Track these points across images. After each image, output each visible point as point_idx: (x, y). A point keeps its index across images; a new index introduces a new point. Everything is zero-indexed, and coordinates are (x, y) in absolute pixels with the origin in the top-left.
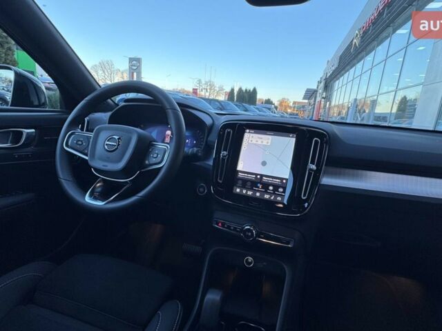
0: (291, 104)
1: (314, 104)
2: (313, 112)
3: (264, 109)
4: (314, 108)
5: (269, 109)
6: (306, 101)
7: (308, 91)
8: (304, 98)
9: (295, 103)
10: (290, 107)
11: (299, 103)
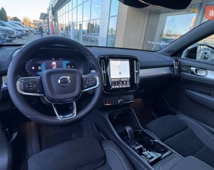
0: (32, 22)
1: (48, 23)
2: (49, 28)
3: (17, 25)
4: (48, 25)
5: (19, 25)
6: (43, 20)
7: (42, 14)
8: (40, 18)
9: (34, 21)
10: (32, 24)
11: (37, 21)
